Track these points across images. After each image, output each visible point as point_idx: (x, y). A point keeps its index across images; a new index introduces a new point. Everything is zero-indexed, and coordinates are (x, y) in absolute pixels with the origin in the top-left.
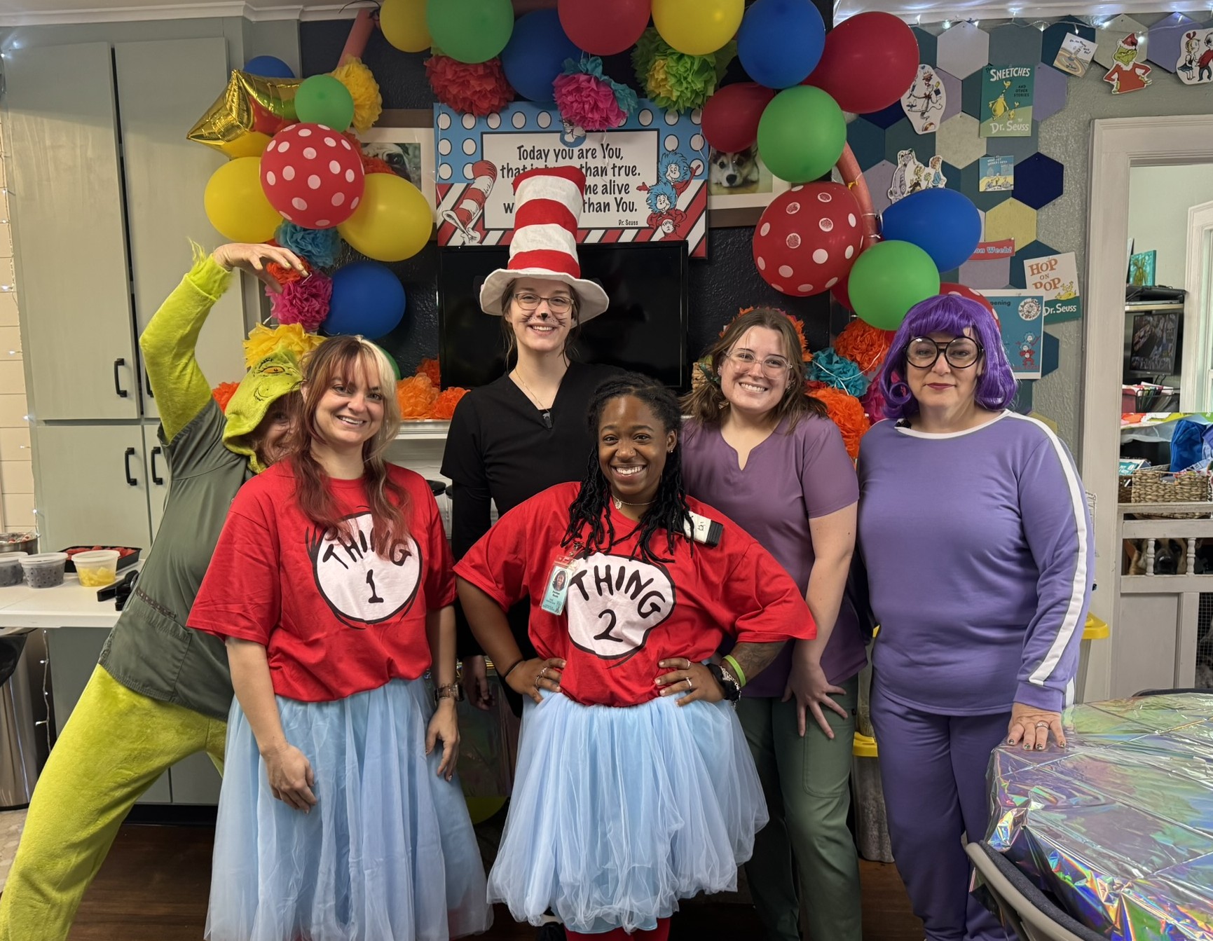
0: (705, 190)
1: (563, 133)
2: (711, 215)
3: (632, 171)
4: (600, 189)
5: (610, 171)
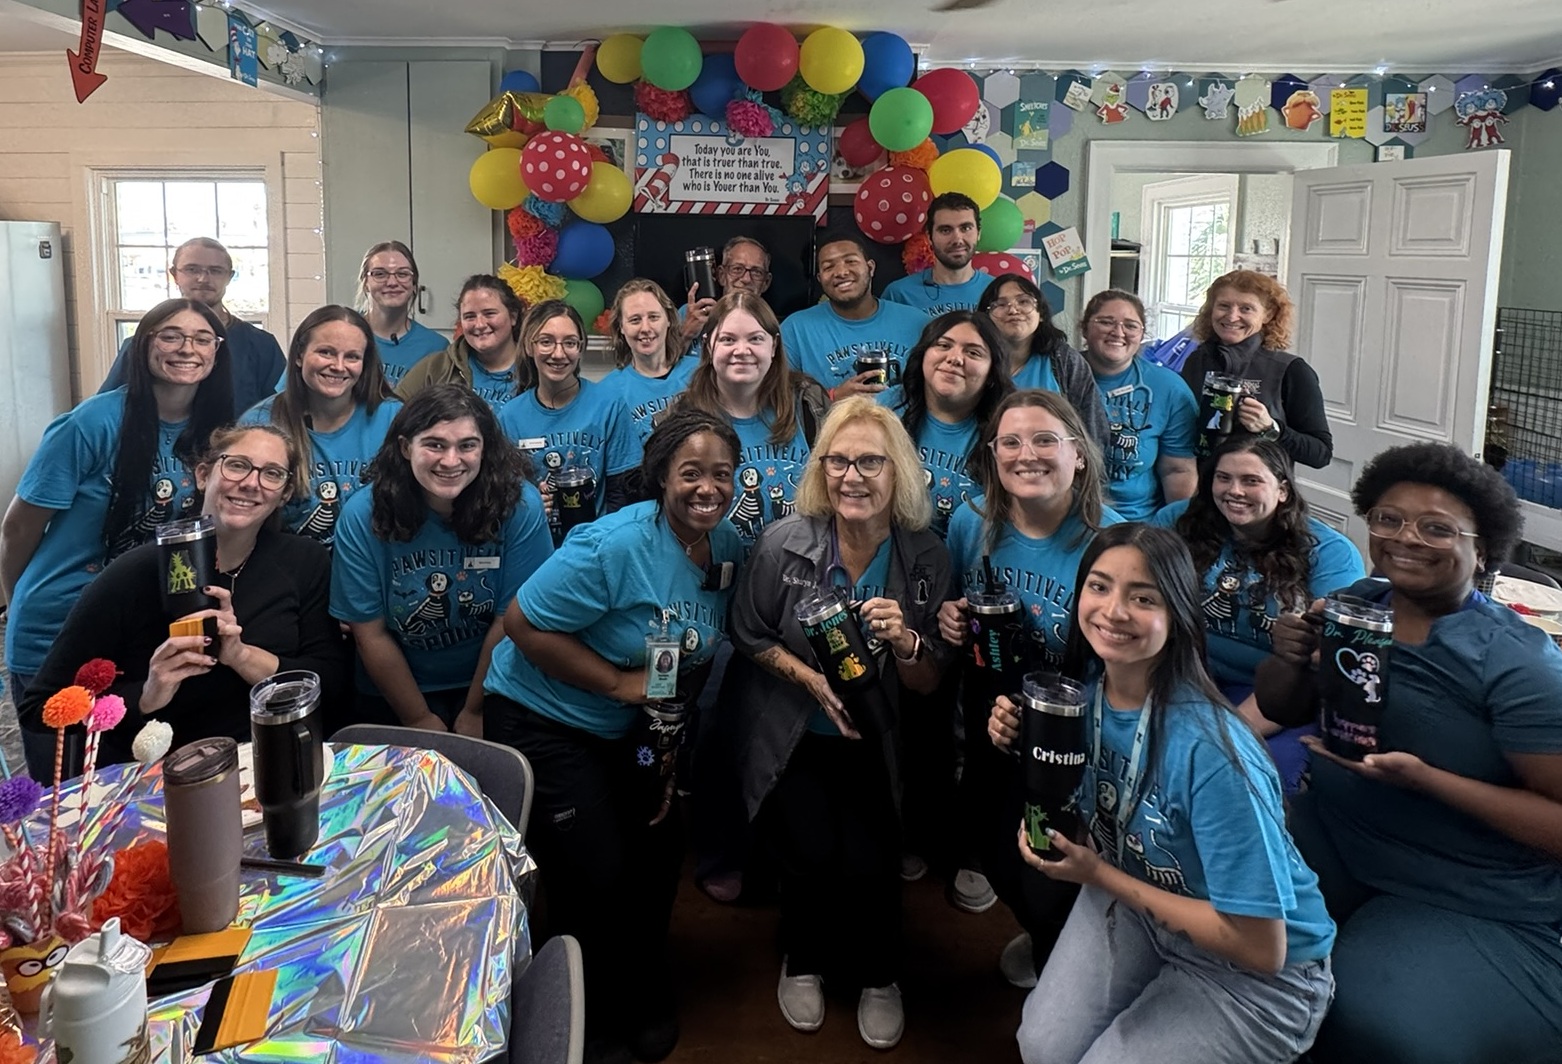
0: (827, 179)
1: (727, 137)
2: (831, 197)
3: (776, 165)
4: (753, 176)
5: (760, 164)
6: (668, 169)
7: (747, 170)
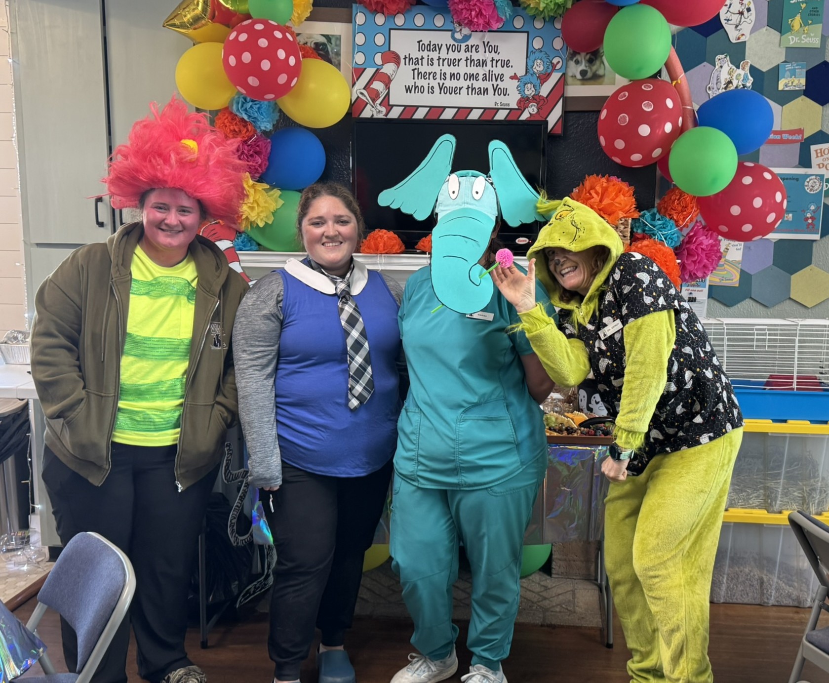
0: (562, 82)
1: (453, 31)
2: (566, 100)
3: (506, 64)
4: (481, 77)
5: (489, 63)
6: (389, 69)
7: (473, 70)
